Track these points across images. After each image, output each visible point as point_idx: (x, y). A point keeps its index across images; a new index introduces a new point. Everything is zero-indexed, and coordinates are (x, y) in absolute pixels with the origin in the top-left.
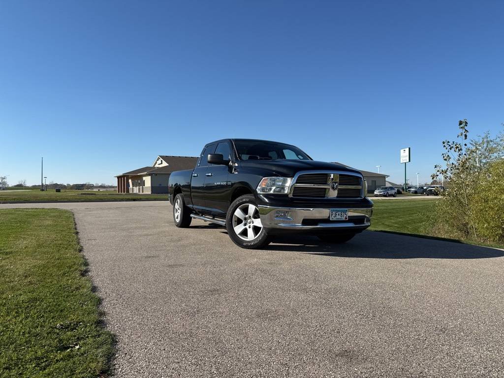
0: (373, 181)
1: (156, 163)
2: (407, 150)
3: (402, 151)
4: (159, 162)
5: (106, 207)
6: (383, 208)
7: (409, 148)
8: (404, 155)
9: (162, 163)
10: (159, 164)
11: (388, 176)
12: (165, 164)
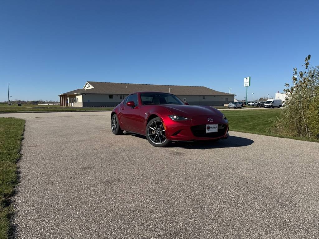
0: (226, 98)
1: (85, 86)
2: (248, 78)
3: (245, 79)
4: (88, 86)
5: (51, 116)
6: (237, 116)
7: (250, 77)
8: (246, 81)
9: (89, 87)
10: (87, 87)
11: (236, 95)
12: (91, 87)
